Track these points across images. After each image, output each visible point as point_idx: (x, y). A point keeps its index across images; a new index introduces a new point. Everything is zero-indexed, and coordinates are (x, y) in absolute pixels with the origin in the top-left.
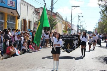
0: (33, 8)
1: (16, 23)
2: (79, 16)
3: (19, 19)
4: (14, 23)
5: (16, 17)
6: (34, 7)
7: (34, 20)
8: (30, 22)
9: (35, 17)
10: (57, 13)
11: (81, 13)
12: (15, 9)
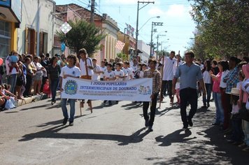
0: (52, 4)
1: (12, 36)
2: (154, 24)
3: (19, 27)
4: (6, 37)
5: (11, 23)
6: (54, 3)
7: (54, 31)
8: (44, 35)
9: (55, 25)
10: (105, 15)
11: (158, 17)
12: (8, 5)
